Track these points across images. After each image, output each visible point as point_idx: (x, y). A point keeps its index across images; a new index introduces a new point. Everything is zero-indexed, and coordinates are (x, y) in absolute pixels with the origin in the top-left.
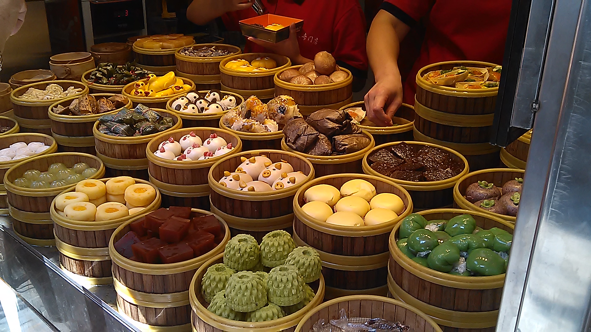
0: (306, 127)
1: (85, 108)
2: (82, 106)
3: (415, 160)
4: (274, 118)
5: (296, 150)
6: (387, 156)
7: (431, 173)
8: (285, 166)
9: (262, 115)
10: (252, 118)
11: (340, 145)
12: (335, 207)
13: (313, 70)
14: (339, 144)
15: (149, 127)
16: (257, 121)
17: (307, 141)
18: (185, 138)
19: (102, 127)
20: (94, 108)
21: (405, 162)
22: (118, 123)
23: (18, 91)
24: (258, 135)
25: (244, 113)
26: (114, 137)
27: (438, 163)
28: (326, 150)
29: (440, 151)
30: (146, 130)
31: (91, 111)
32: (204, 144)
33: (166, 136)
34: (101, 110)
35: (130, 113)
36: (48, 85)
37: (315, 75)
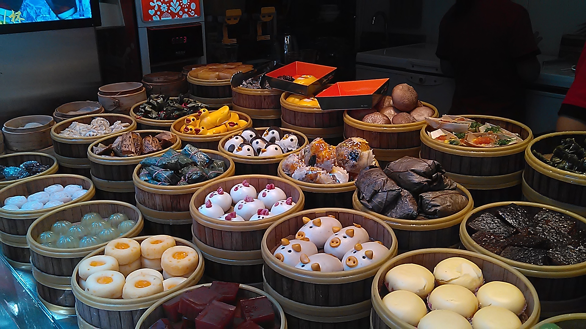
0: (384, 181)
1: (127, 148)
2: (125, 145)
3: (532, 230)
4: (344, 165)
5: (372, 210)
6: (493, 223)
7: (557, 251)
8: (360, 232)
9: (329, 162)
10: (317, 165)
11: (430, 205)
12: (429, 299)
13: (390, 106)
14: (428, 204)
15: (196, 174)
16: (323, 170)
17: (386, 199)
18: (237, 188)
19: (144, 171)
20: (138, 148)
21: (517, 232)
22: (161, 168)
23: (60, 125)
24: (324, 186)
25: (308, 158)
26: (155, 185)
27: (564, 236)
28: (410, 211)
29: (563, 217)
30: (193, 177)
31: (134, 152)
32: (258, 197)
33: (214, 185)
34: (146, 150)
35: (176, 156)
36: (94, 119)
37: (393, 112)
